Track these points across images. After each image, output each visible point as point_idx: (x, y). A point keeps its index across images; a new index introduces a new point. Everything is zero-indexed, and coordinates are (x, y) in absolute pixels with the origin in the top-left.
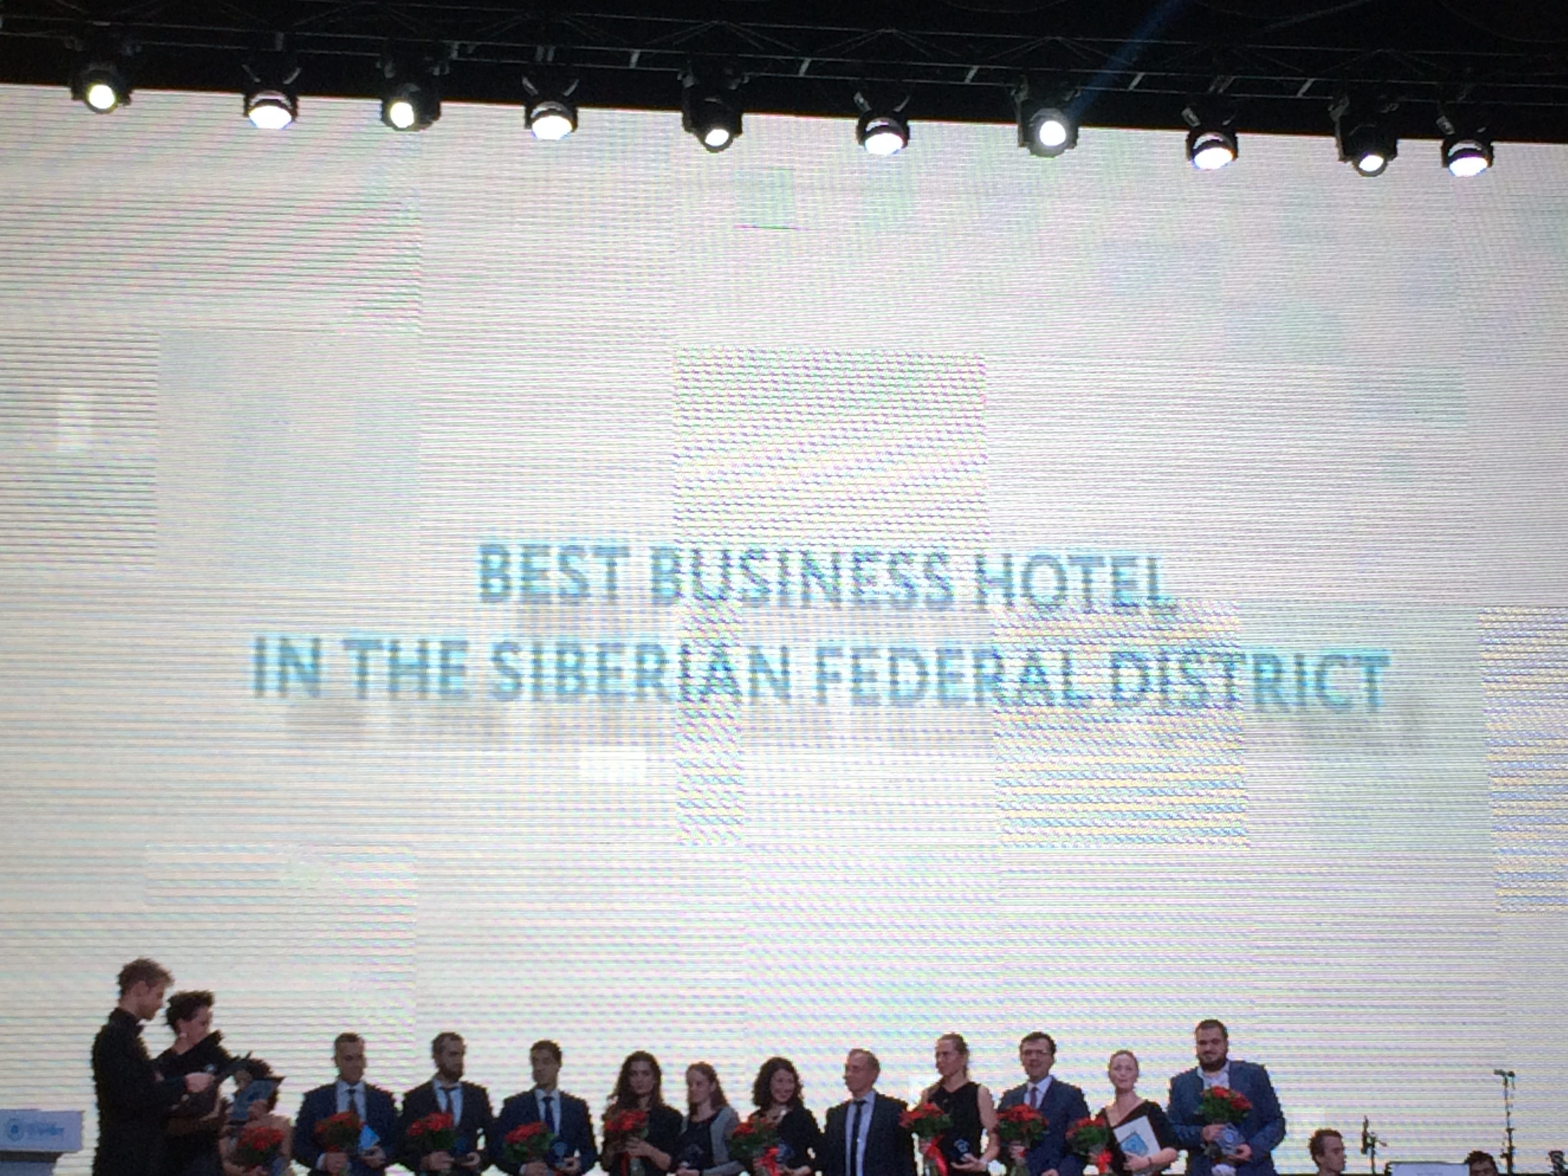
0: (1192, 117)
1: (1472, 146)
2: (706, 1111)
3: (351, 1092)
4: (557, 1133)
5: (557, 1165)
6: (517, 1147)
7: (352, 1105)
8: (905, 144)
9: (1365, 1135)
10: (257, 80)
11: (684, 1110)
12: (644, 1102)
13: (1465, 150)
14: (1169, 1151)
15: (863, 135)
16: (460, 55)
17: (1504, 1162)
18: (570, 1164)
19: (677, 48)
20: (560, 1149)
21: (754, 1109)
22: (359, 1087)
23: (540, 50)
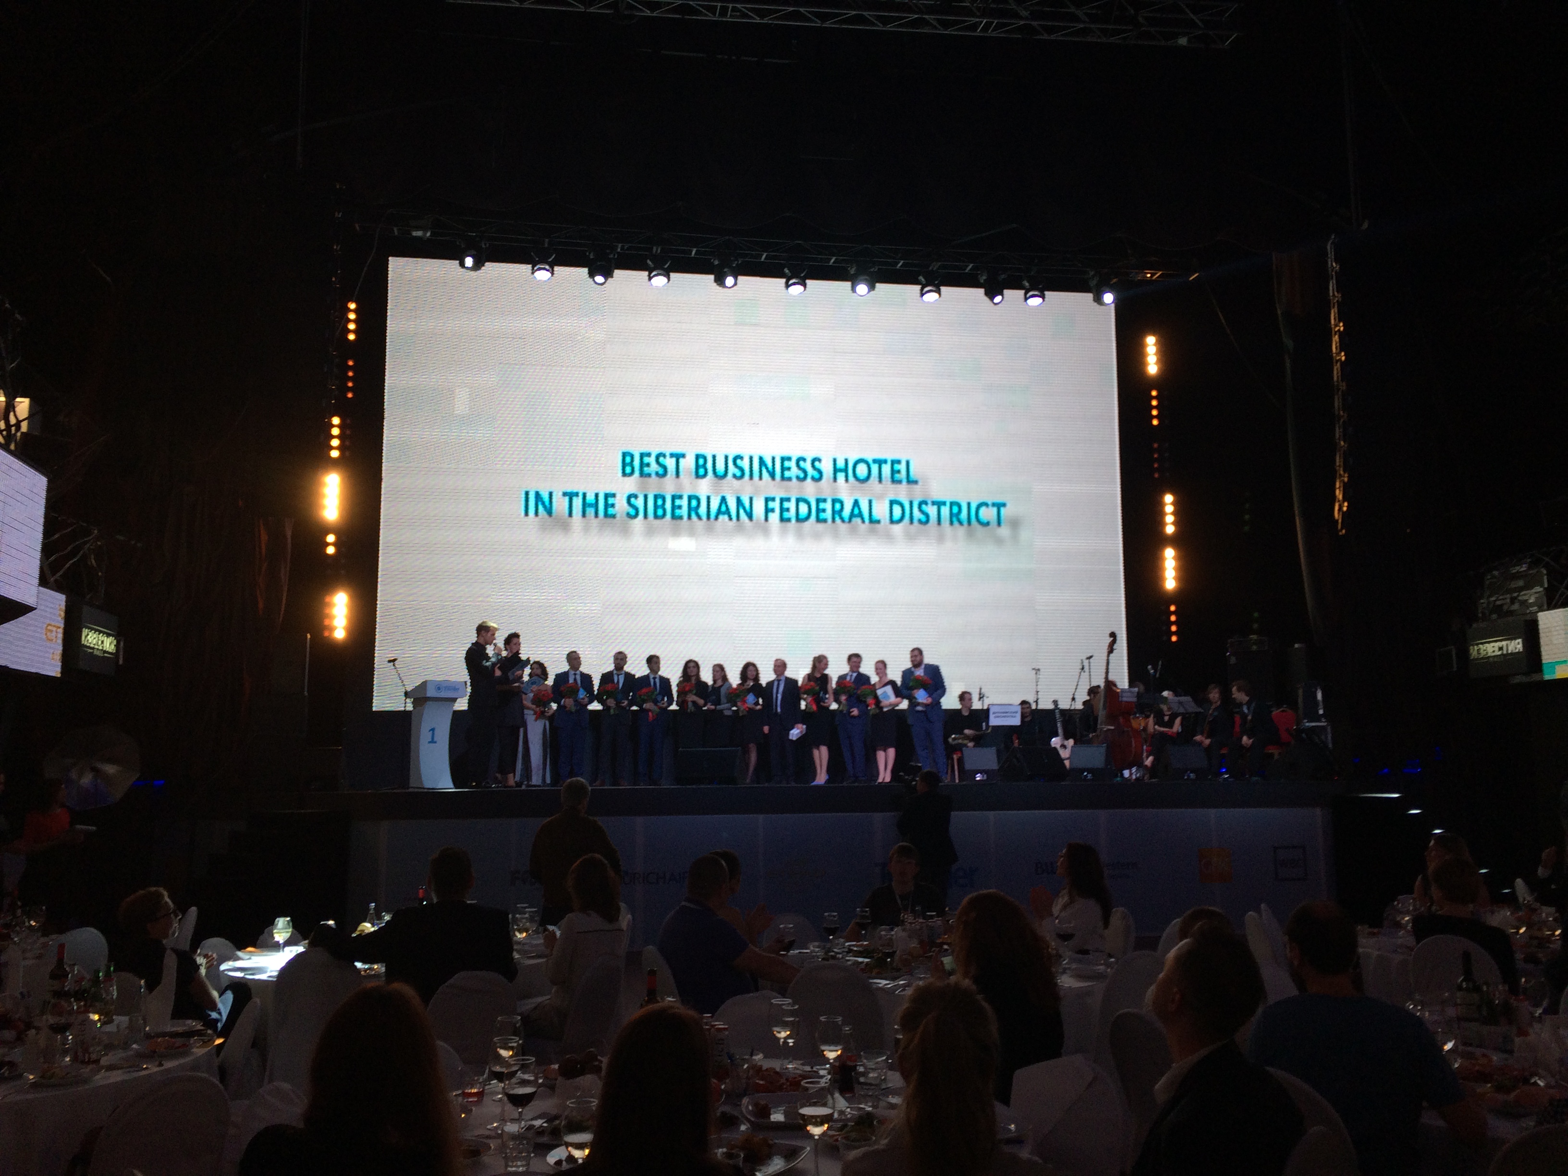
0: (923, 280)
1: (1036, 293)
2: (719, 683)
3: (575, 674)
4: (658, 691)
5: (658, 704)
6: (642, 697)
7: (575, 680)
8: (805, 290)
9: (980, 694)
10: (537, 259)
11: (710, 682)
12: (693, 679)
13: (1033, 295)
14: (899, 699)
15: (788, 286)
16: (621, 250)
17: (1035, 704)
18: (663, 704)
19: (711, 248)
20: (659, 698)
21: (740, 682)
22: (578, 672)
23: (655, 249)
